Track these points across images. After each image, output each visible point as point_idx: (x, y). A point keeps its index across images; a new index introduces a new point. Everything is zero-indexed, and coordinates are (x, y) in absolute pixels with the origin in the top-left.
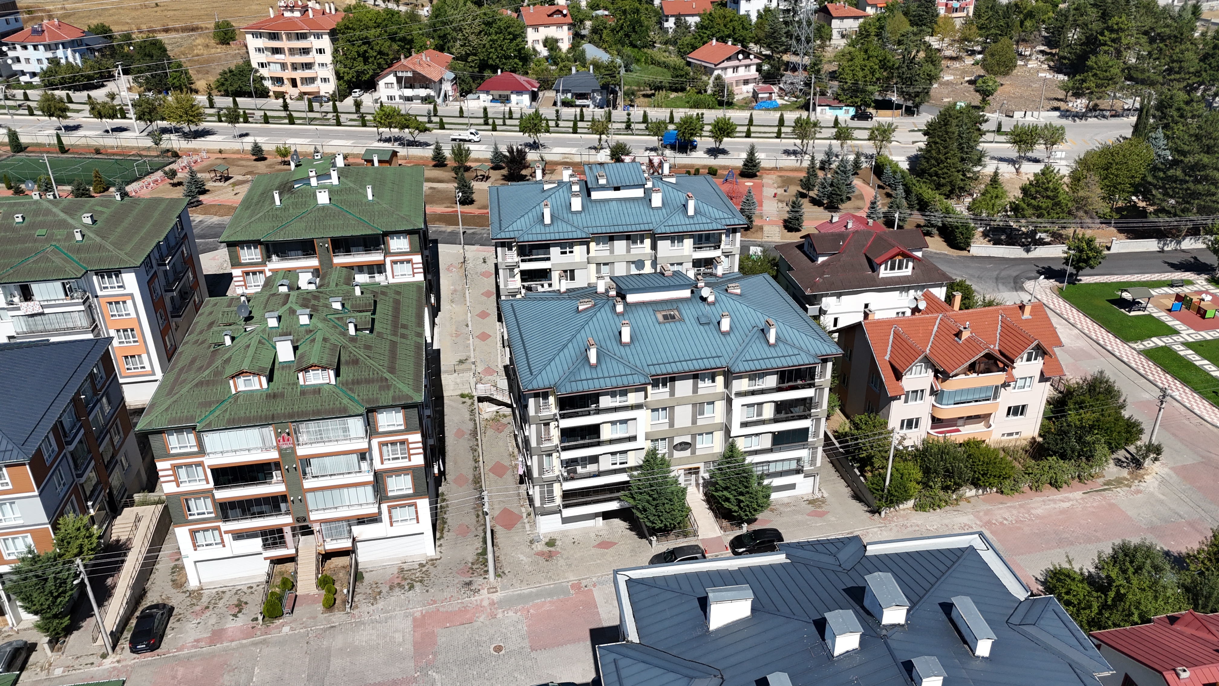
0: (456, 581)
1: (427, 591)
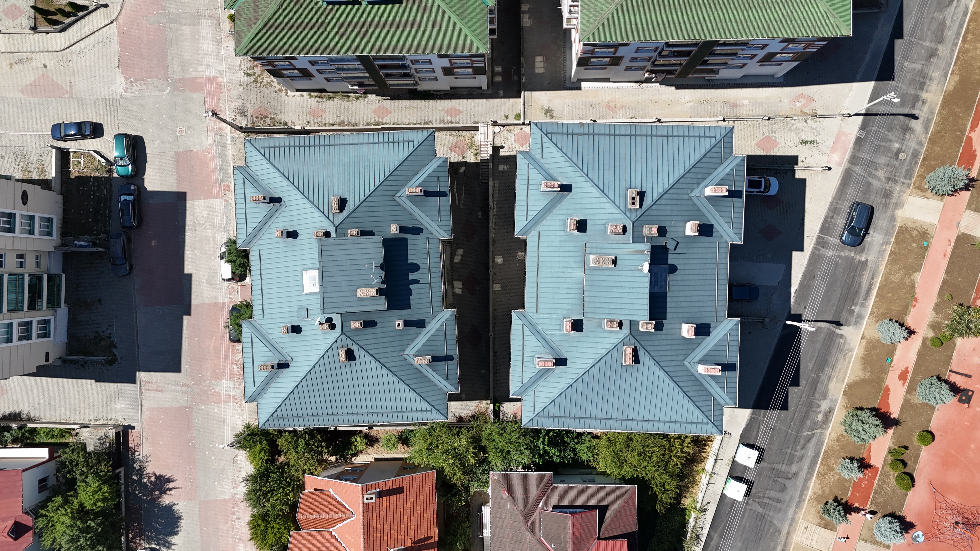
0: (248, 106)
1: (241, 86)
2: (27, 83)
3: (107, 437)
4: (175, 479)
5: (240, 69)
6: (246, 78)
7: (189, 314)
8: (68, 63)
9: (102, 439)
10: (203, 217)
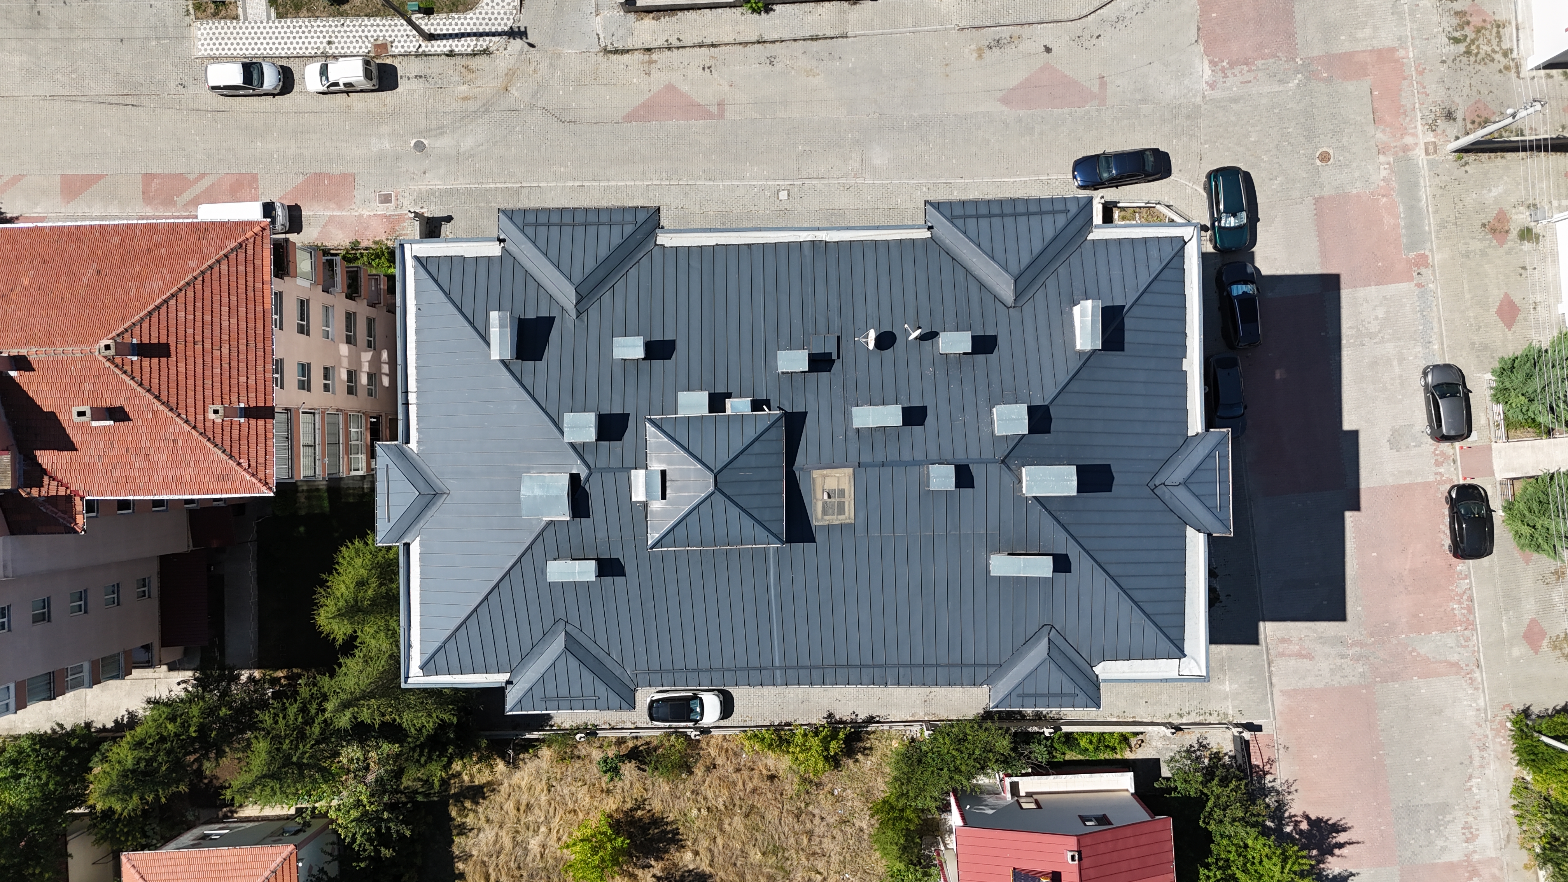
0: (1457, 99)
1: (1443, 62)
2: (1014, 82)
3: (1204, 746)
4: (1349, 825)
5: (1441, 29)
6: (1452, 46)
7: (1357, 507)
8: (1094, 41)
9: (1194, 752)
10: (1376, 318)
